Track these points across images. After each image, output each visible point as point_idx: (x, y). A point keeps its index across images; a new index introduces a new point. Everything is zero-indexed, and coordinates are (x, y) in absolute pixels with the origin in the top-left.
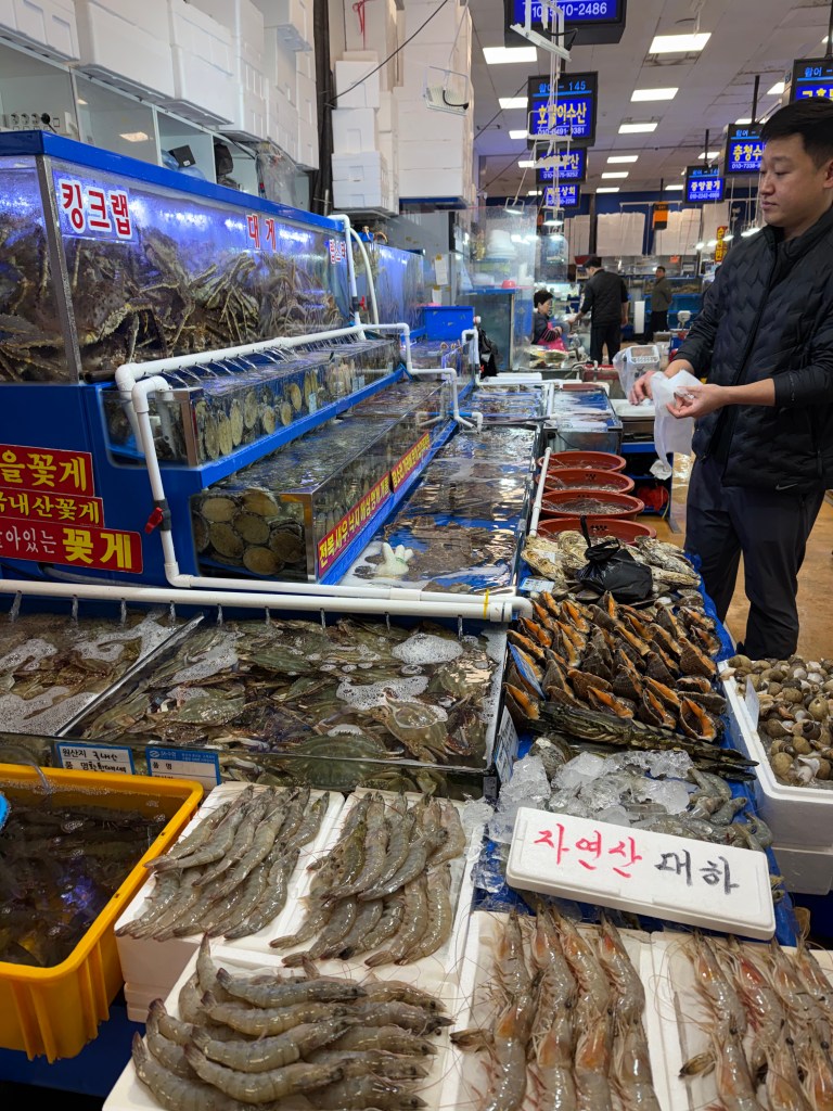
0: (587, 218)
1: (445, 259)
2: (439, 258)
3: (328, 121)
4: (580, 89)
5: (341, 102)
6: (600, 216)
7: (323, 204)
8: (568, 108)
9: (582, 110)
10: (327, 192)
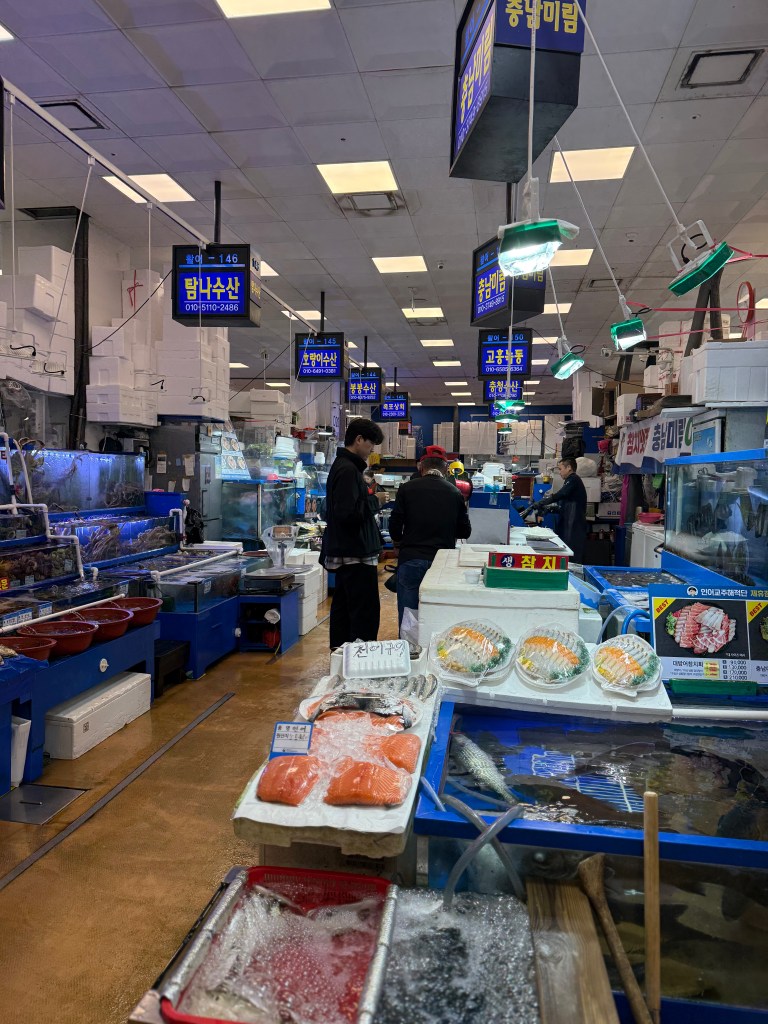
0: (451, 425)
1: (192, 457)
2: (188, 457)
3: (85, 364)
4: (331, 343)
5: (95, 352)
6: (462, 424)
7: (78, 418)
8: (324, 356)
9: (334, 358)
10: (81, 411)
